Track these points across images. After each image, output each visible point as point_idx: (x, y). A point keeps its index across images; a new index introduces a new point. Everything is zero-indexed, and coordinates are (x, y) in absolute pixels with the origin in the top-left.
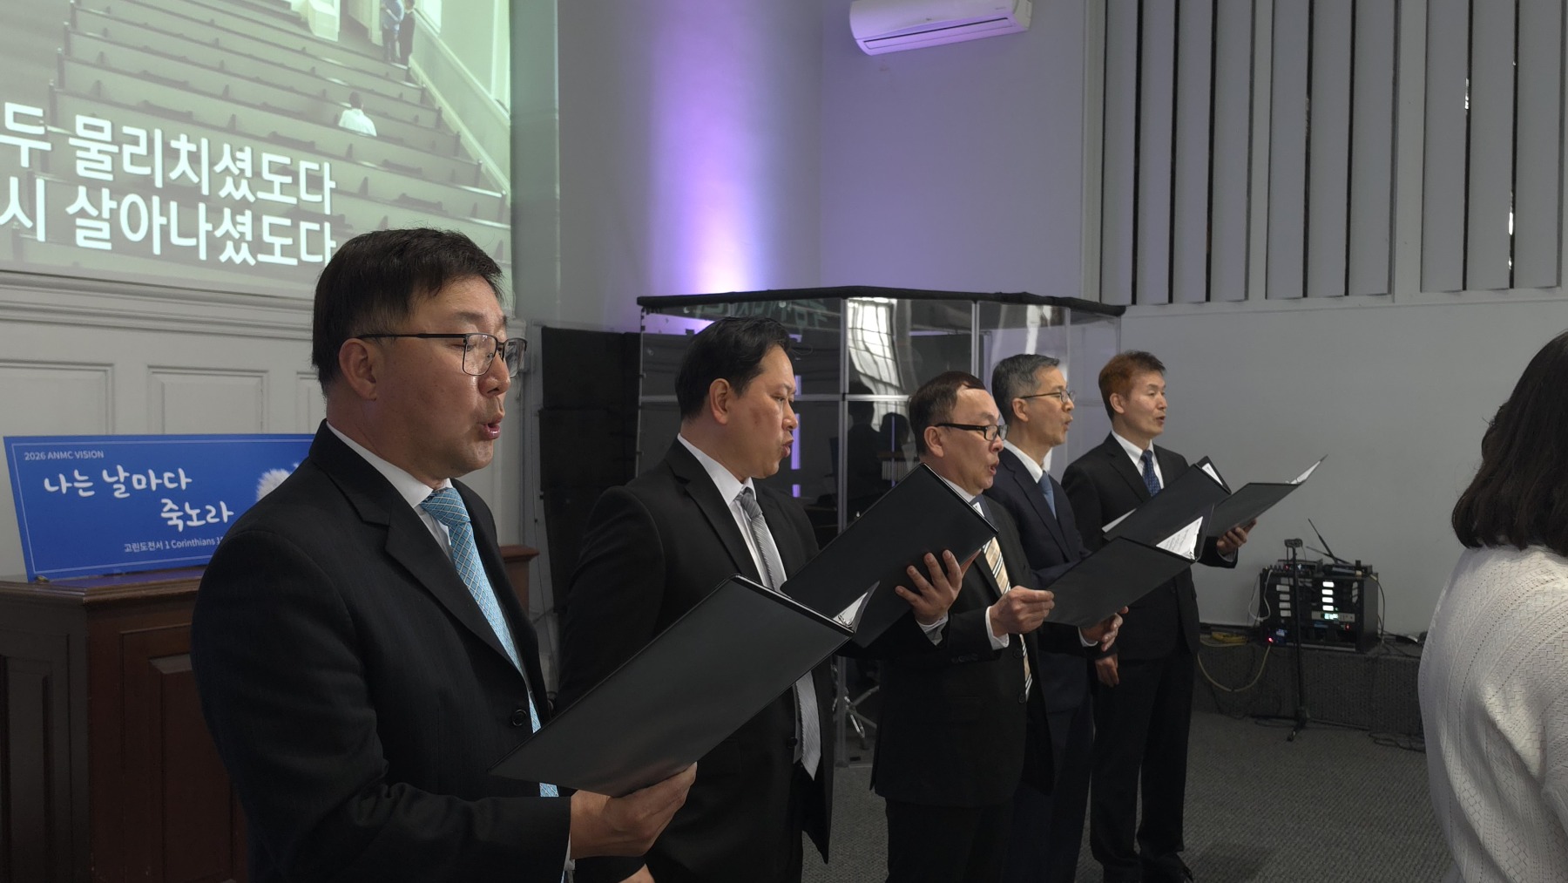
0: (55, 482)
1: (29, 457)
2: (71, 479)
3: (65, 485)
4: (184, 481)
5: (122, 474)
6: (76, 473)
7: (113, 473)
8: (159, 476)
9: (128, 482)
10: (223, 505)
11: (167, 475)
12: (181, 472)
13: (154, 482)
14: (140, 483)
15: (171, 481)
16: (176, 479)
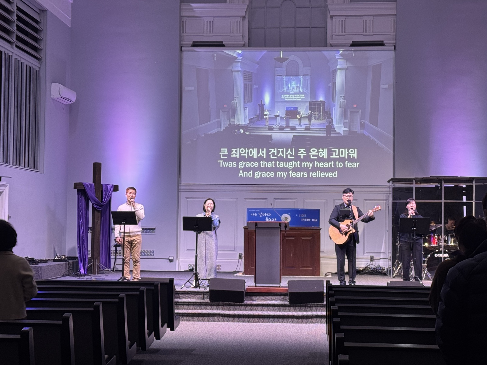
0: (252, 214)
1: (250, 211)
2: (254, 214)
3: (253, 214)
4: (270, 215)
5: (261, 213)
6: (255, 213)
7: (260, 213)
8: (267, 214)
9: (262, 215)
10: (275, 218)
11: (268, 214)
12: (270, 214)
13: (266, 215)
14: (263, 215)
15: (268, 215)
16: (269, 215)
